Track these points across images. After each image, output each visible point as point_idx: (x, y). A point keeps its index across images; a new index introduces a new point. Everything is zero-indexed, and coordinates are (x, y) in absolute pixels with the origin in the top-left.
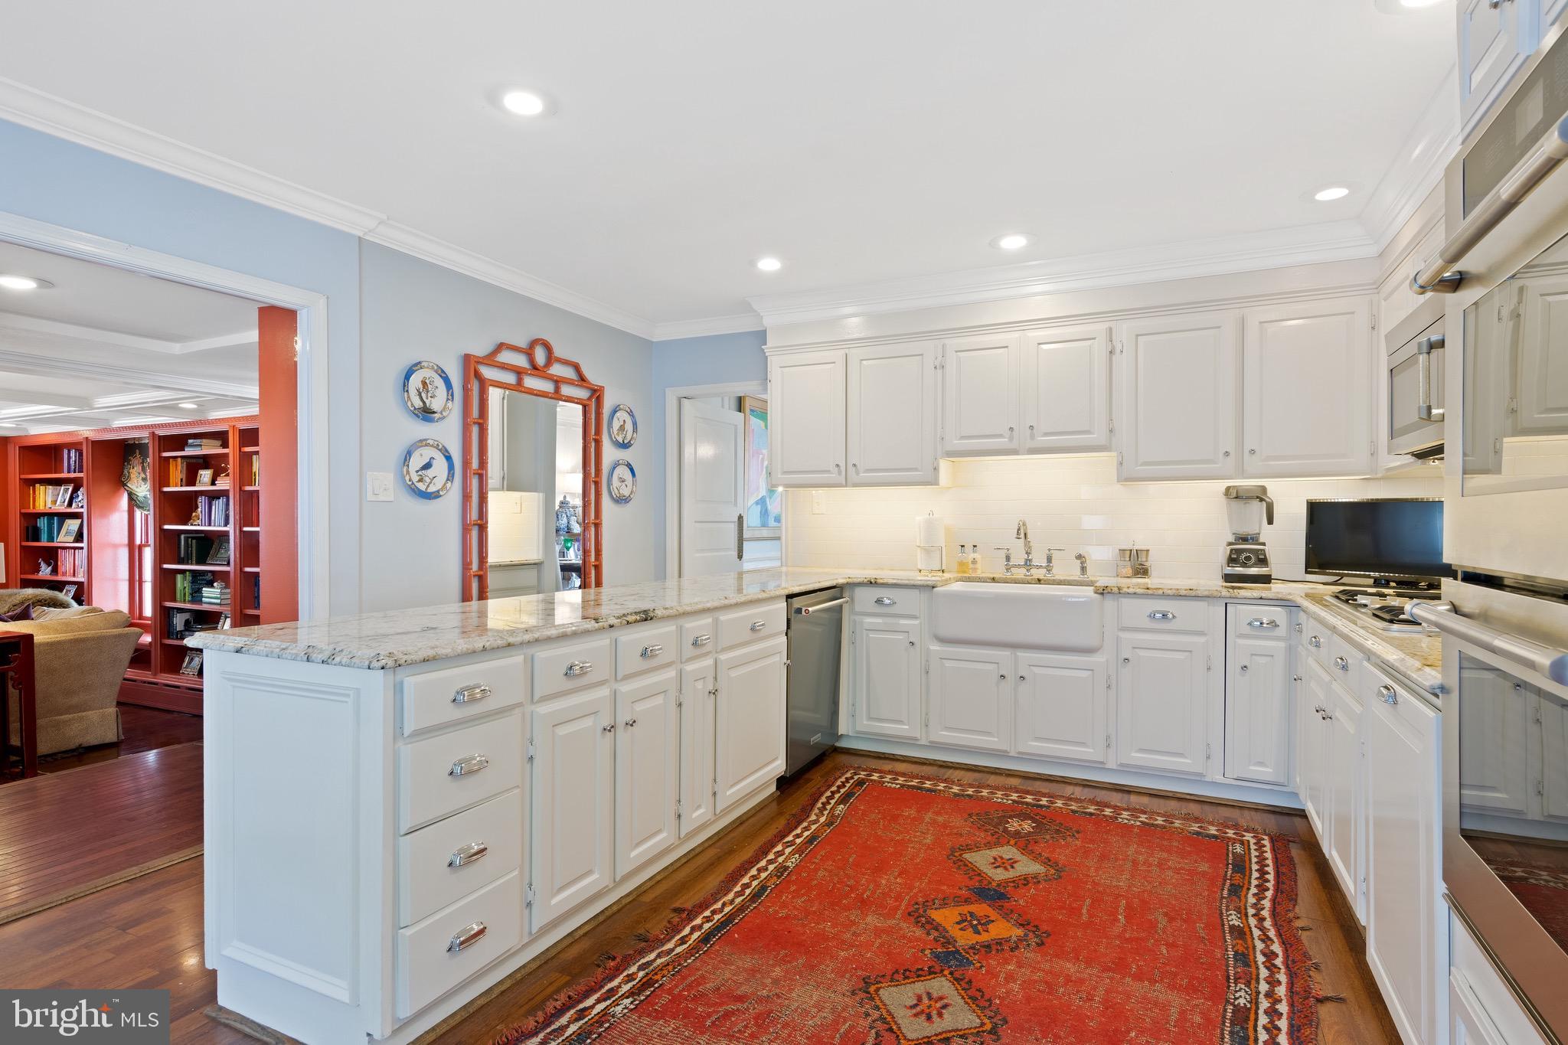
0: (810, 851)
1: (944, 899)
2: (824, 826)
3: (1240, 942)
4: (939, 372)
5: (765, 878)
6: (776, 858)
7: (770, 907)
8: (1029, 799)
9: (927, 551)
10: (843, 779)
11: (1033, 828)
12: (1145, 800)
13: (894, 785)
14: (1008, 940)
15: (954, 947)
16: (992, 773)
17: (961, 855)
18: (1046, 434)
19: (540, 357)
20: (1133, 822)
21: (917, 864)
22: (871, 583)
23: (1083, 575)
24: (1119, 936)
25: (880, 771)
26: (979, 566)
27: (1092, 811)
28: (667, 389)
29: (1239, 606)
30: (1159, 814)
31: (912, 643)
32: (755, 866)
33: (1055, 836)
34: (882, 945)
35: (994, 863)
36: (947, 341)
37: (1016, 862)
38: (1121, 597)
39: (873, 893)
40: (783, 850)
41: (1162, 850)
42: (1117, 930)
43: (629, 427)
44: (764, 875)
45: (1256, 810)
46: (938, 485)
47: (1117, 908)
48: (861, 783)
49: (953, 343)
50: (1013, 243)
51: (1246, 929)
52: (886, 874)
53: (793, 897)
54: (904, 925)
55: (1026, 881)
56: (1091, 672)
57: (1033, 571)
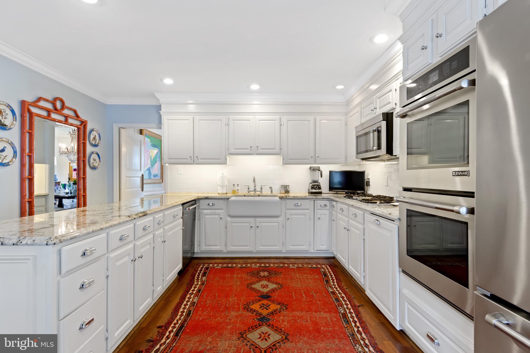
0: (200, 295)
1: (252, 301)
2: (201, 285)
3: (335, 295)
4: (227, 126)
5: (189, 308)
6: (189, 300)
7: (195, 317)
8: (263, 265)
9: (222, 187)
10: (200, 268)
11: (268, 274)
12: (294, 260)
13: (219, 267)
14: (277, 309)
15: (263, 316)
16: (248, 259)
17: (251, 286)
18: (262, 149)
19: (58, 105)
20: (294, 267)
21: (238, 292)
22: (206, 198)
23: (272, 193)
24: (306, 301)
25: (212, 264)
26: (239, 191)
27: (282, 266)
28: (113, 124)
29: (318, 201)
30: (299, 264)
31: (221, 218)
32: (182, 304)
33: (275, 275)
34: (240, 321)
35: (262, 287)
36: (230, 117)
37: (268, 285)
38: (287, 200)
39: (229, 304)
40: (190, 296)
41: (305, 274)
42: (304, 300)
43: (97, 138)
44: (187, 307)
45: (322, 258)
46: (227, 164)
47: (301, 293)
48: (207, 268)
49: (232, 117)
50: (255, 87)
51: (334, 292)
52: (230, 297)
53: (202, 312)
54: (244, 313)
55: (273, 290)
56: (278, 223)
57: (256, 193)
